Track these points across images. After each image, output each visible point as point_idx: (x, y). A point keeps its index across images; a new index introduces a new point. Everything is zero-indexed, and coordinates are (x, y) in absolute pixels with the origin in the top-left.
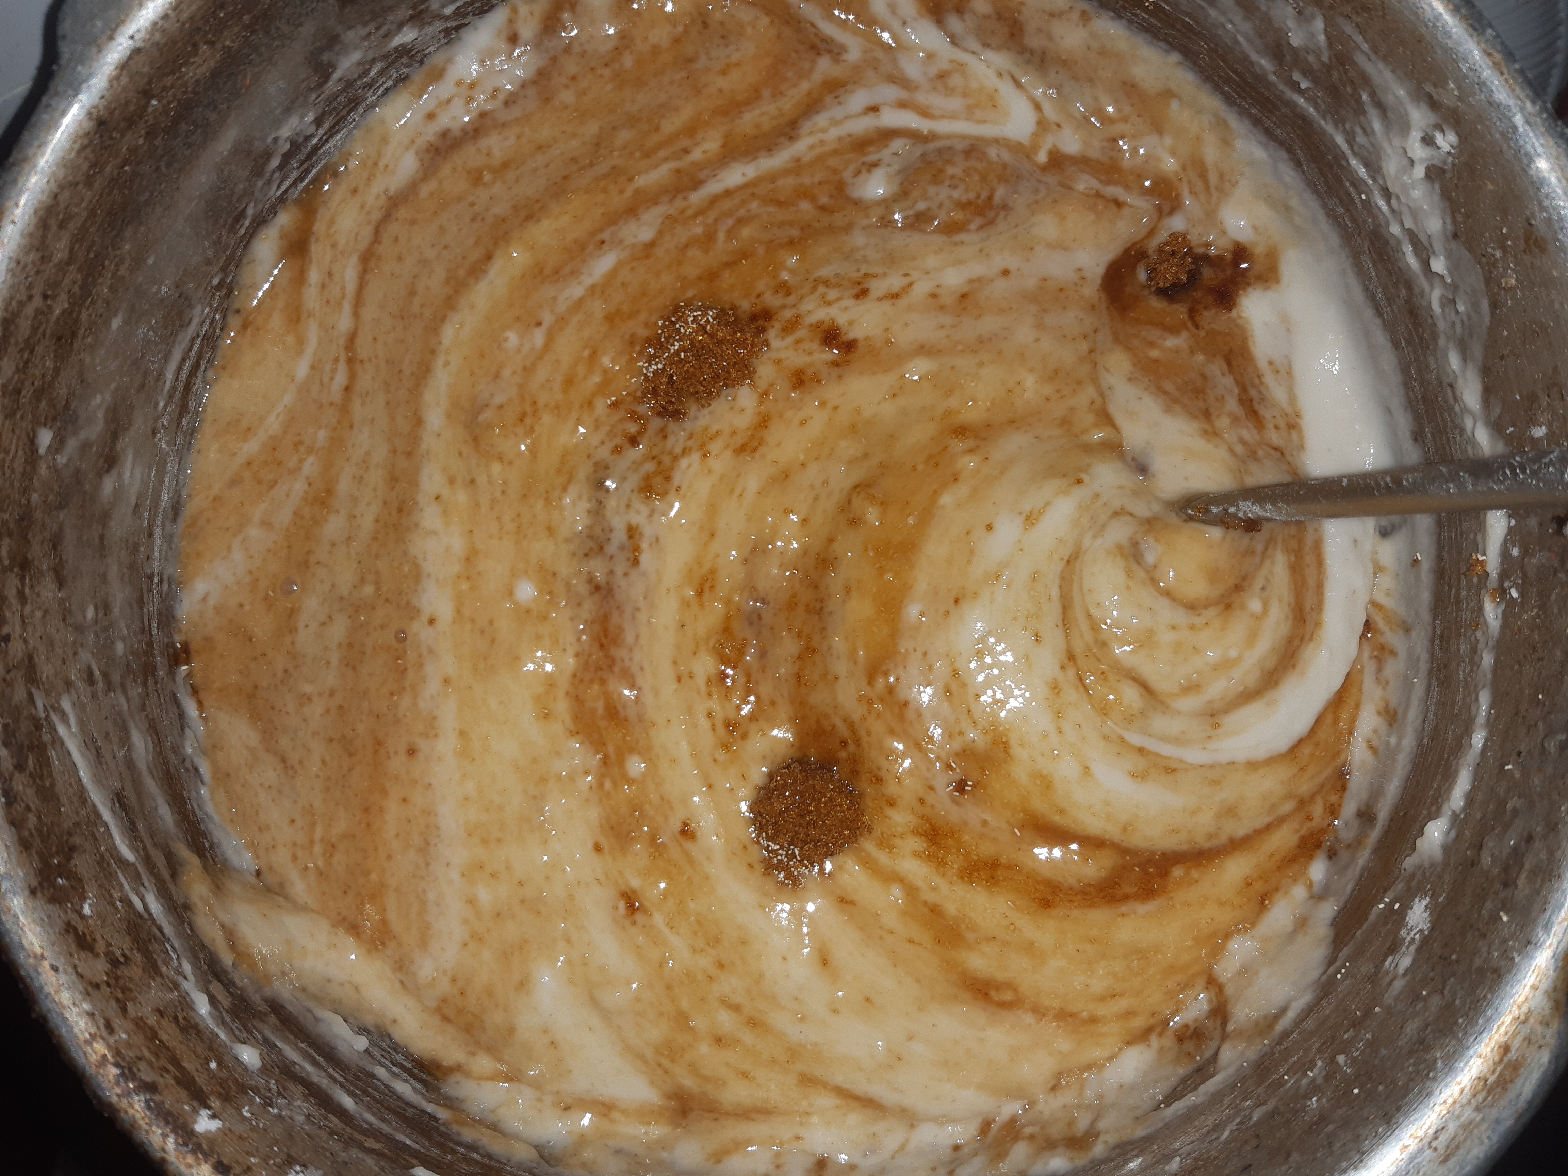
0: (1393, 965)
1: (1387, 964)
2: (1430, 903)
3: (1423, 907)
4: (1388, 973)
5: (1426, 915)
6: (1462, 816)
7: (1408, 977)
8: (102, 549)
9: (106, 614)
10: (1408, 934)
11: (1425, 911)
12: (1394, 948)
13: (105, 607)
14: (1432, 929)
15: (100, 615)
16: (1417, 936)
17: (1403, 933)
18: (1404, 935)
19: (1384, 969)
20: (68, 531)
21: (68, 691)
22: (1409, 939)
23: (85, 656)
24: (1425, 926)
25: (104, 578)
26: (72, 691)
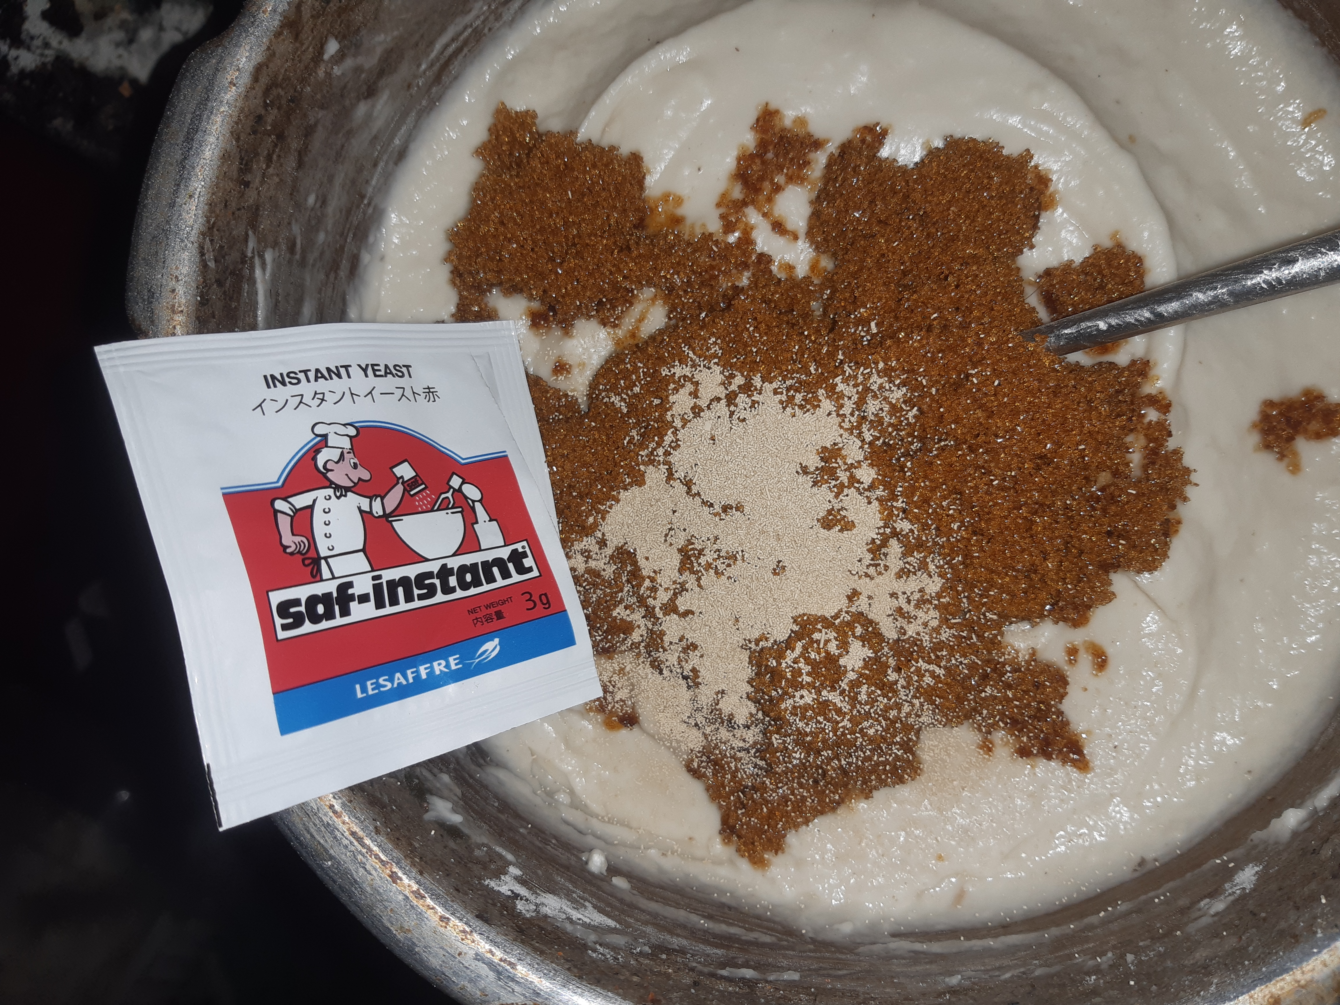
0: (1207, 907)
1: (1202, 904)
2: (1261, 871)
3: (1254, 872)
4: (1200, 910)
5: (1254, 878)
6: (1321, 814)
7: (1216, 918)
8: (339, 156)
9: (321, 207)
10: (1231, 888)
11: (1254, 876)
12: (1213, 894)
13: (323, 201)
14: (1253, 890)
15: (318, 205)
16: (1238, 892)
17: (1227, 886)
18: (1227, 888)
19: (1197, 906)
20: (320, 128)
21: (274, 248)
22: (1230, 891)
23: (296, 229)
24: (1249, 886)
25: (331, 179)
26: (277, 249)
